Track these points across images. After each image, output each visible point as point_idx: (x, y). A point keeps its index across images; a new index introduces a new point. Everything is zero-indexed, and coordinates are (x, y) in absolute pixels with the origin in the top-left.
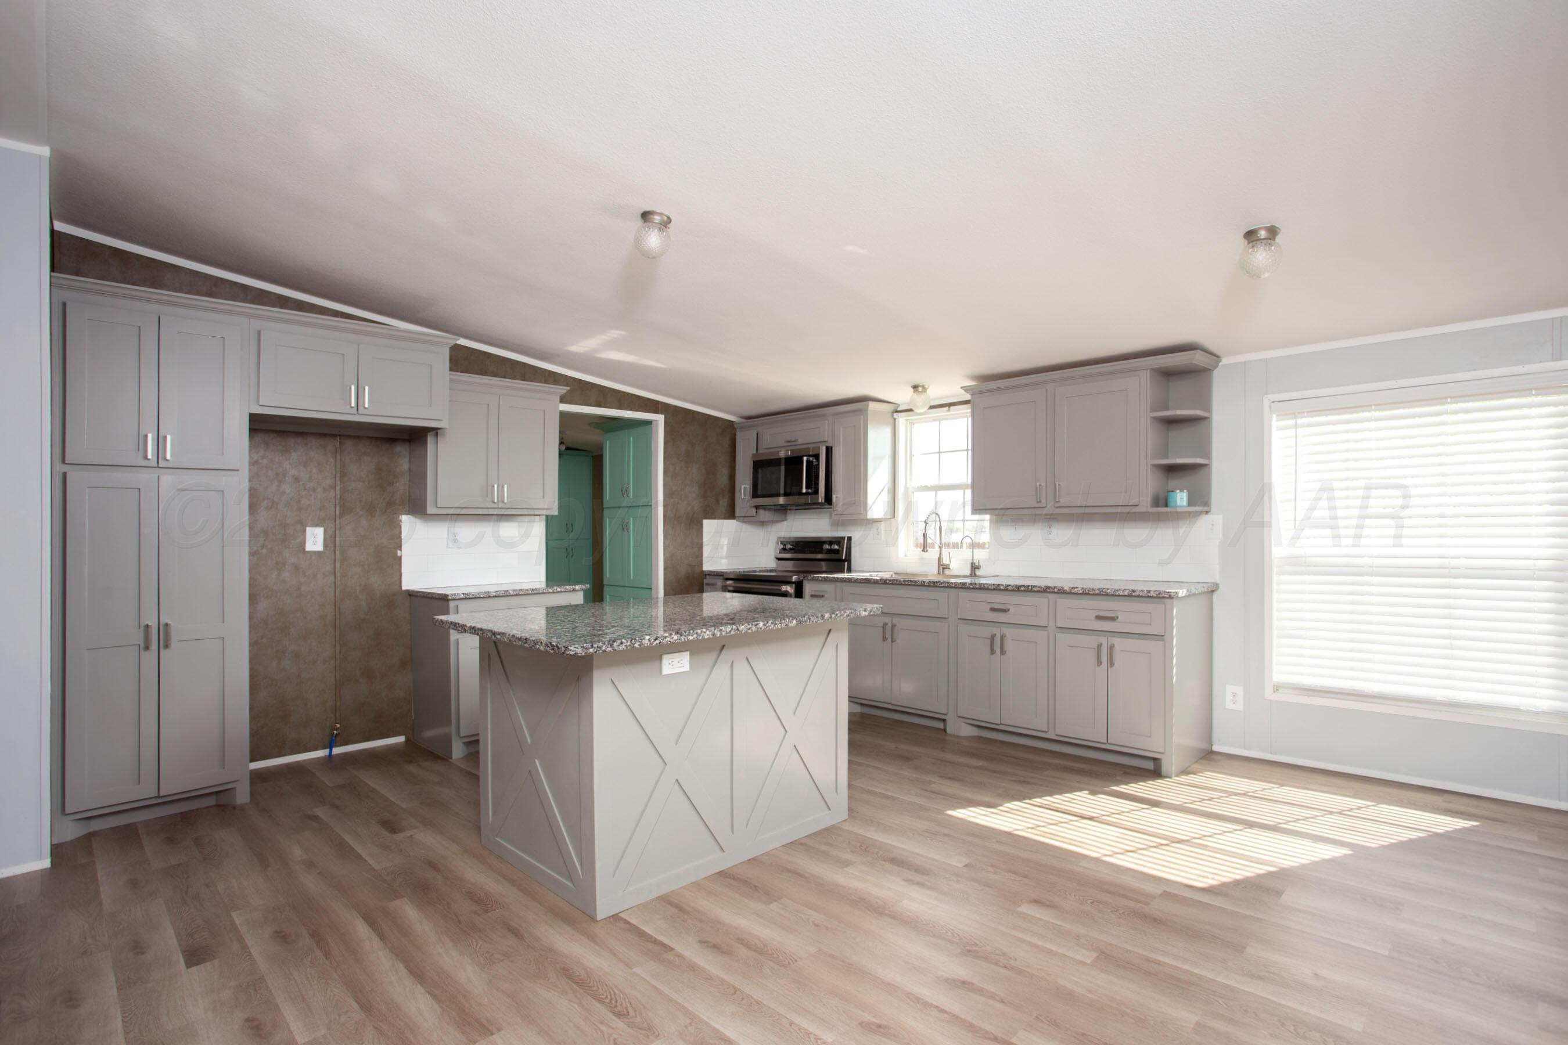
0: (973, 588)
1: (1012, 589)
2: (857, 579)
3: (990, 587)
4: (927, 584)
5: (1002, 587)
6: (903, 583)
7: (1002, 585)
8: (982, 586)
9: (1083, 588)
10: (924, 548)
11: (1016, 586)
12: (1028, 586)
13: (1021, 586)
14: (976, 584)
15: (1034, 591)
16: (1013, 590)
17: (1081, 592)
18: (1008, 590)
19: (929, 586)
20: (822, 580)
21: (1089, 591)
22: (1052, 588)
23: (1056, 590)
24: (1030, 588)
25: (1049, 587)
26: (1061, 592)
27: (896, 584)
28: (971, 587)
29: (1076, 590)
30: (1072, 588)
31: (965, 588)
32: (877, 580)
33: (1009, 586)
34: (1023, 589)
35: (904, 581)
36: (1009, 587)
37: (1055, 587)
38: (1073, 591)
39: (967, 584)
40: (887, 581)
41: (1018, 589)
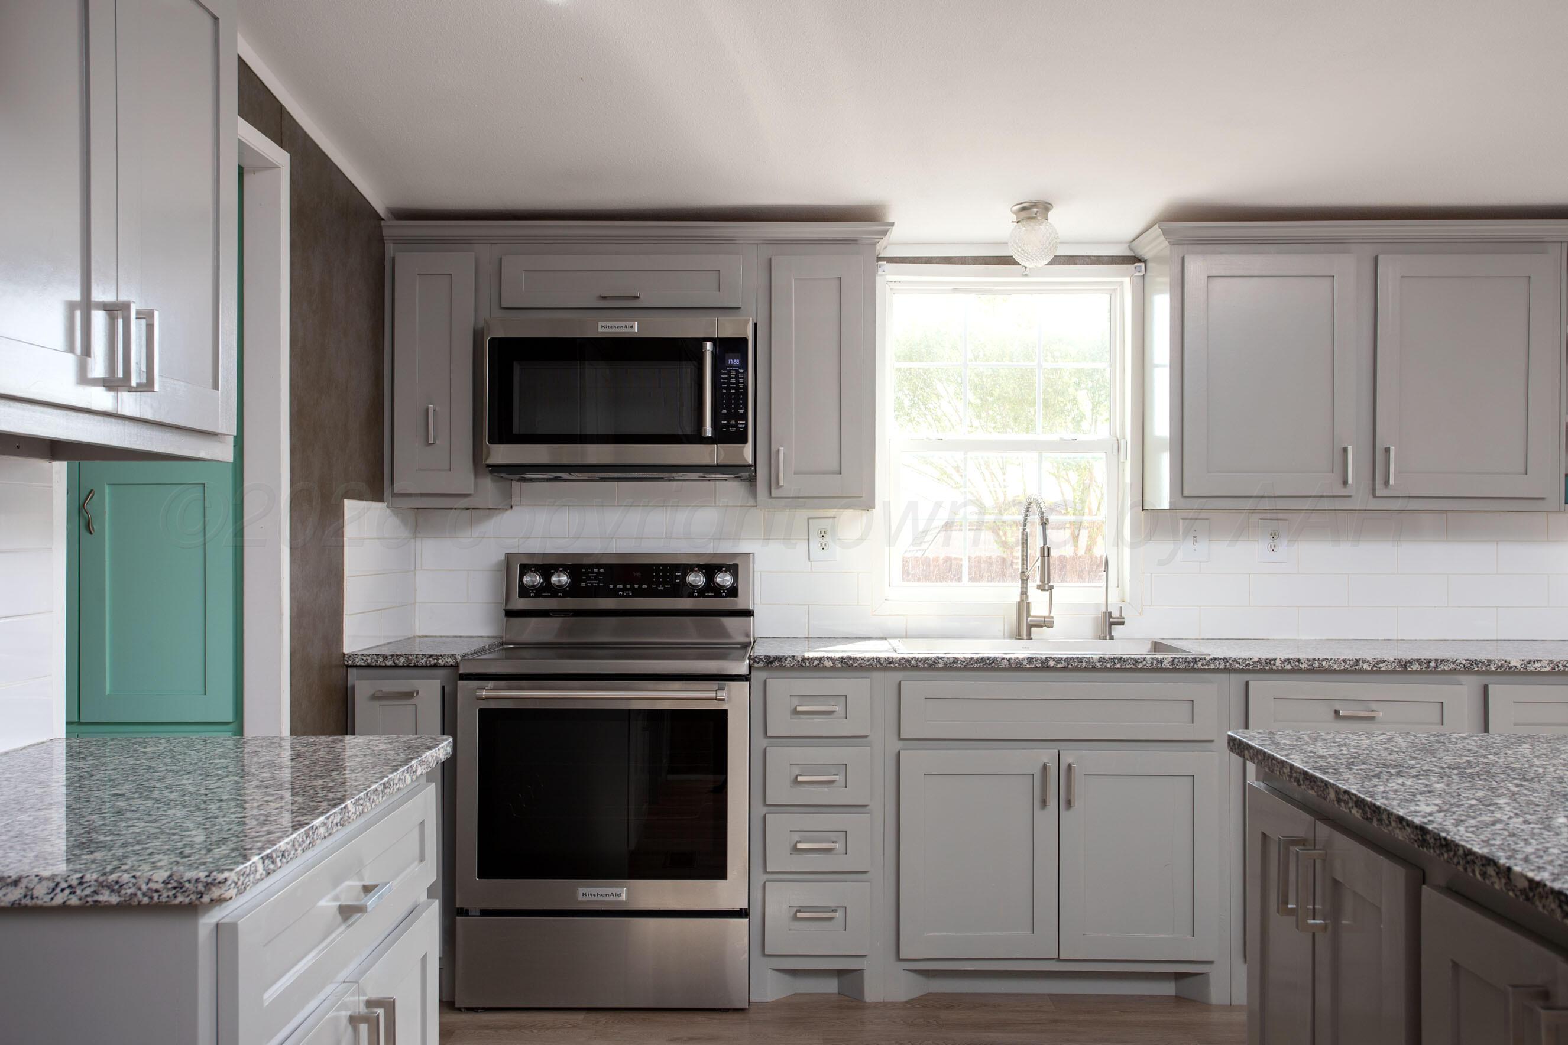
0: (1293, 671)
1: (1390, 668)
2: (956, 660)
3: (1335, 667)
4: (1168, 666)
5: (1365, 666)
6: (1099, 665)
7: (1364, 661)
8: (1316, 664)
9: (1551, 662)
10: (1042, 581)
11: (1400, 661)
12: (1429, 662)
13: (1411, 662)
14: (1299, 661)
15: (1444, 672)
16: (1393, 672)
17: (1548, 669)
18: (1379, 672)
19: (1174, 670)
20: (833, 668)
21: (1563, 666)
22: (1483, 663)
23: (1492, 668)
24: (1432, 664)
25: (1477, 662)
26: (1506, 671)
27: (1076, 669)
28: (1289, 667)
29: (1537, 665)
30: (1529, 663)
31: (1271, 671)
32: (1019, 662)
33: (1384, 661)
34: (1415, 667)
35: (1100, 660)
36: (1381, 665)
37: (1489, 661)
38: (1530, 668)
39: (1278, 663)
40: (1051, 663)
41: (1403, 667)
